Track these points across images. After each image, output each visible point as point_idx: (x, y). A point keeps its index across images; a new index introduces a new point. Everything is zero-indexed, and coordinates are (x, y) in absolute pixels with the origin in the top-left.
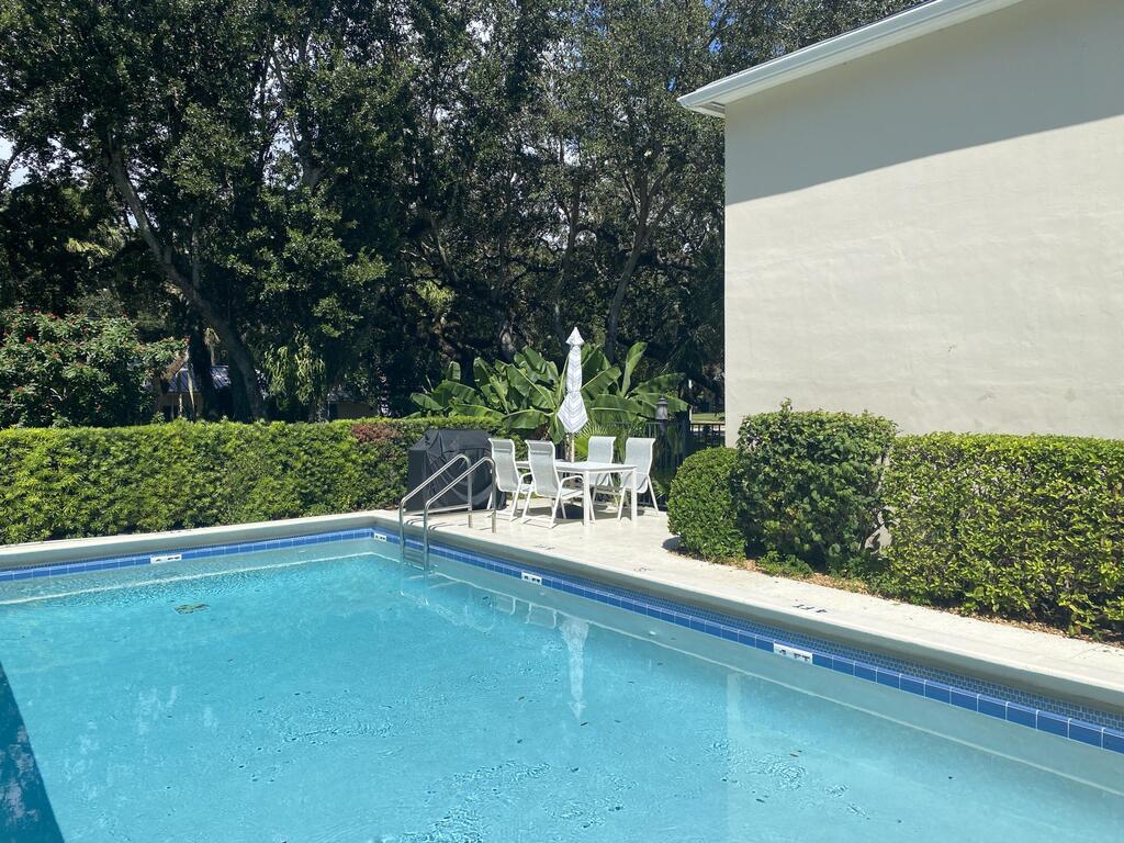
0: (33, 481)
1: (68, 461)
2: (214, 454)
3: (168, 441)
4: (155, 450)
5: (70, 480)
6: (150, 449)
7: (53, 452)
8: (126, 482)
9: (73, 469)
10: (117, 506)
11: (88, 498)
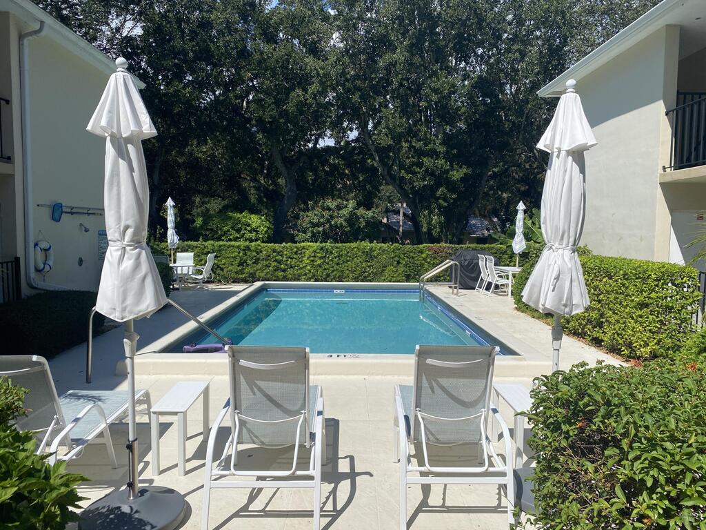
0: (308, 261)
1: (318, 255)
2: (369, 256)
3: (352, 250)
4: (348, 253)
5: (319, 262)
6: (345, 252)
7: (315, 252)
8: (338, 264)
9: (321, 258)
10: (335, 273)
11: (325, 269)
